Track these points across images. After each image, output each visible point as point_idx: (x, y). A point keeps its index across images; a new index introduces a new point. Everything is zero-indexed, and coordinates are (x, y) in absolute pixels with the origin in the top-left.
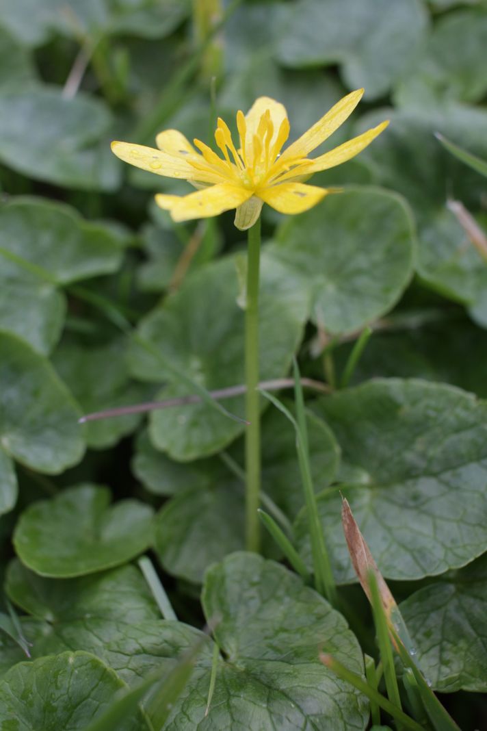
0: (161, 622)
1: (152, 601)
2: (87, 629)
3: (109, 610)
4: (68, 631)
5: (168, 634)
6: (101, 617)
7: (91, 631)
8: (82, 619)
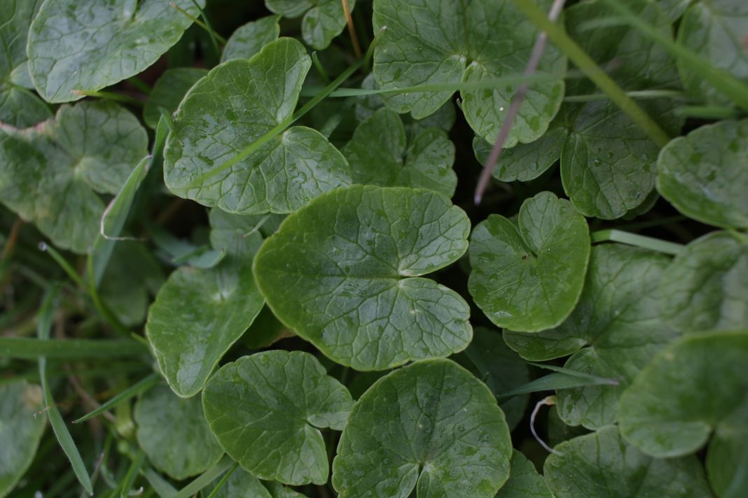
0: (677, 260)
1: (649, 254)
2: (631, 322)
3: (629, 293)
4: (614, 338)
5: (693, 261)
6: (629, 304)
7: (636, 320)
8: (614, 319)
